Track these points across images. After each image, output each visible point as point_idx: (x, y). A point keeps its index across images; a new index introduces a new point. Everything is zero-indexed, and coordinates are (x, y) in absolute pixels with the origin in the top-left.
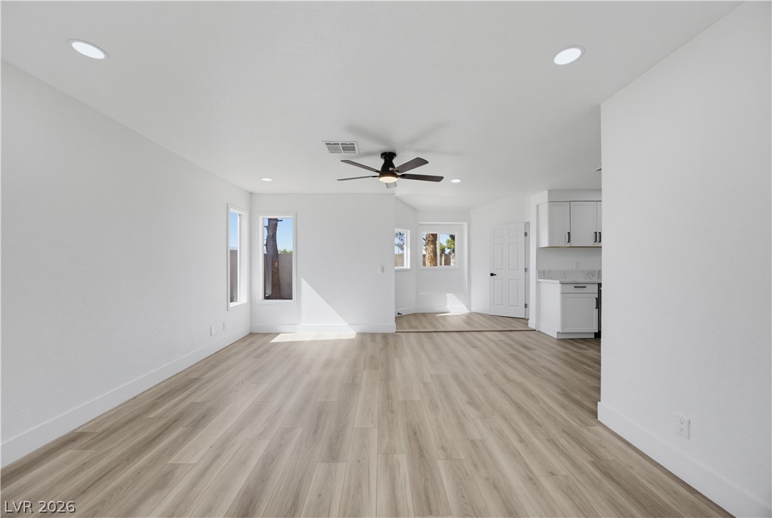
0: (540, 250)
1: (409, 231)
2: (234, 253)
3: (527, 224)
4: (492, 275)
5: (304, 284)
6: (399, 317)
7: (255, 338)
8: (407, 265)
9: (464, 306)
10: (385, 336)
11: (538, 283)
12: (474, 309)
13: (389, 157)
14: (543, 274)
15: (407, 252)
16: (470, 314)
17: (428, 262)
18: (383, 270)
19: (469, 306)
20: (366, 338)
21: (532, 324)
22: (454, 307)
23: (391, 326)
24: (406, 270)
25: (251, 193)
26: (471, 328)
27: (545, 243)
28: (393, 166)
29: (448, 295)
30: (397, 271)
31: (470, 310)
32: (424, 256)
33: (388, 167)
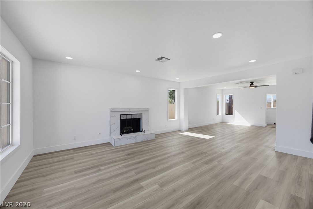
2: (218, 102)
5: (236, 111)
7: (223, 123)
13: (252, 82)
18: (261, 108)
20: (254, 127)
25: (222, 90)
28: (253, 85)
33: (251, 85)
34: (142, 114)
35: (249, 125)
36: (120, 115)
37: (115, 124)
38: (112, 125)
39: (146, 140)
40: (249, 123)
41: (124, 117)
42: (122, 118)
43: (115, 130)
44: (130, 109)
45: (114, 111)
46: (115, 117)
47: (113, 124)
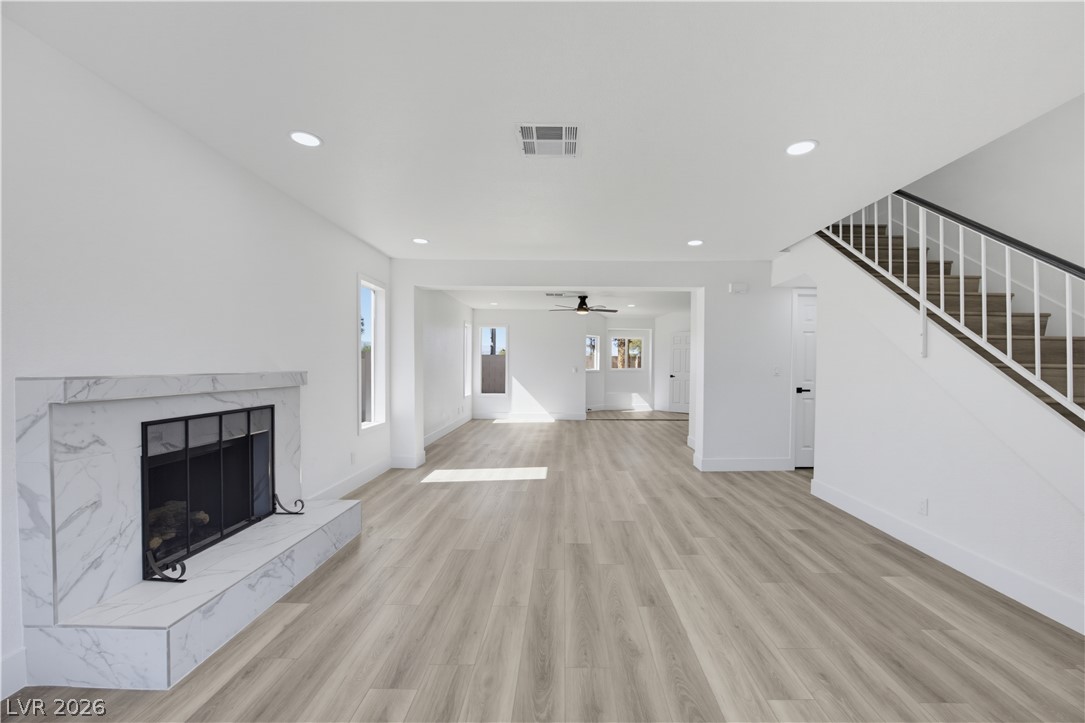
1: (599, 337)
4: (672, 376)
5: (514, 381)
6: (589, 411)
8: (597, 367)
9: (647, 405)
10: (577, 422)
12: (656, 408)
13: (583, 299)
15: (597, 354)
16: (654, 411)
17: (620, 365)
18: (577, 370)
19: (652, 406)
20: (563, 423)
22: (639, 405)
23: (583, 416)
24: (596, 372)
25: (473, 309)
26: (651, 419)
28: (585, 304)
29: (634, 395)
30: (587, 372)
31: (653, 408)
32: (616, 358)
33: (583, 304)
34: (272, 408)
35: (551, 420)
36: (145, 426)
37: (96, 505)
38: (68, 522)
39: (333, 552)
40: (550, 413)
41: (168, 443)
42: (155, 450)
43: (96, 564)
44: (214, 378)
45: (96, 394)
46: (96, 447)
47: (81, 510)
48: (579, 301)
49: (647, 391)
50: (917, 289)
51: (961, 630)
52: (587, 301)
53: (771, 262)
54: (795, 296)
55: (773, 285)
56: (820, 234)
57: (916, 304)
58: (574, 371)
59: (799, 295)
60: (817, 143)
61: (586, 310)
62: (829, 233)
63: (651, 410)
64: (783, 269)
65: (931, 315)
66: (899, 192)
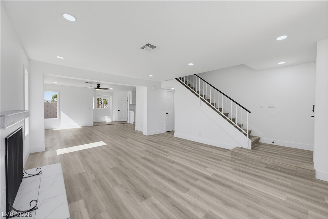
0: (130, 105)
1: (94, 97)
3: (128, 98)
4: (119, 110)
5: (62, 113)
6: (94, 123)
8: (93, 108)
9: (110, 120)
10: (90, 126)
11: (130, 112)
14: (130, 110)
15: (93, 103)
21: (128, 122)
22: (107, 120)
23: (92, 124)
26: (113, 124)
27: (131, 103)
29: (106, 117)
31: (112, 120)
33: (98, 87)
35: (79, 127)
40: (79, 124)
48: (97, 86)
49: (110, 115)
50: (199, 94)
51: (214, 152)
52: (100, 86)
53: (161, 82)
54: (166, 91)
55: (162, 88)
56: (177, 79)
57: (198, 96)
58: (88, 109)
59: (167, 91)
60: (194, 64)
61: (100, 89)
62: (179, 79)
63: (111, 121)
64: (164, 85)
65: (201, 99)
66: (195, 75)
